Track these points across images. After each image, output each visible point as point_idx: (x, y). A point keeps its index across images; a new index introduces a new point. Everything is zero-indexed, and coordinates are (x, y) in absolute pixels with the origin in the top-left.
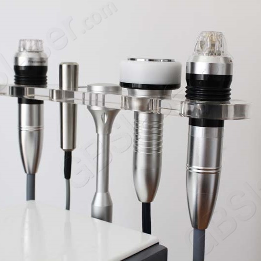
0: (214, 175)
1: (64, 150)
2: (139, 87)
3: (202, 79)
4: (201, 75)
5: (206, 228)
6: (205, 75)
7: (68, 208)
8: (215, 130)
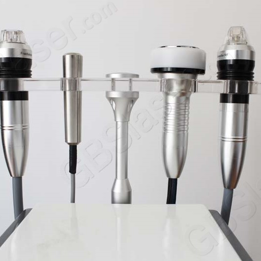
0: (242, 143)
1: (69, 144)
2: (169, 70)
3: (231, 63)
4: (230, 60)
5: (235, 188)
6: (234, 60)
7: (73, 201)
8: (242, 106)
